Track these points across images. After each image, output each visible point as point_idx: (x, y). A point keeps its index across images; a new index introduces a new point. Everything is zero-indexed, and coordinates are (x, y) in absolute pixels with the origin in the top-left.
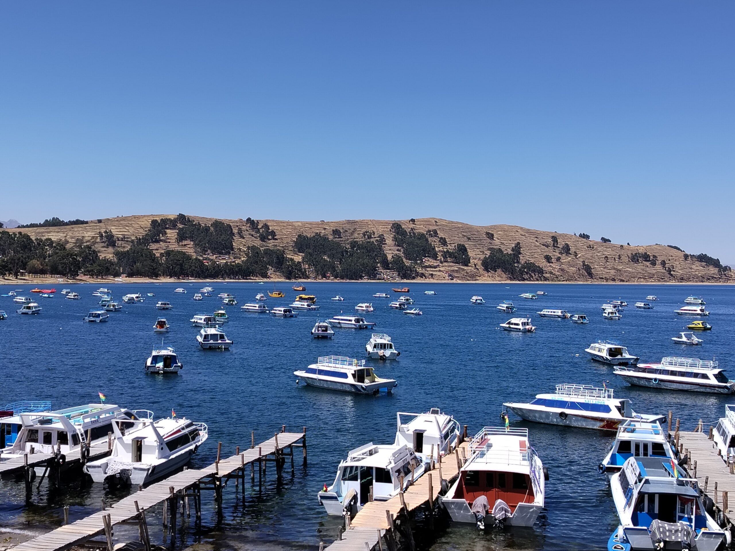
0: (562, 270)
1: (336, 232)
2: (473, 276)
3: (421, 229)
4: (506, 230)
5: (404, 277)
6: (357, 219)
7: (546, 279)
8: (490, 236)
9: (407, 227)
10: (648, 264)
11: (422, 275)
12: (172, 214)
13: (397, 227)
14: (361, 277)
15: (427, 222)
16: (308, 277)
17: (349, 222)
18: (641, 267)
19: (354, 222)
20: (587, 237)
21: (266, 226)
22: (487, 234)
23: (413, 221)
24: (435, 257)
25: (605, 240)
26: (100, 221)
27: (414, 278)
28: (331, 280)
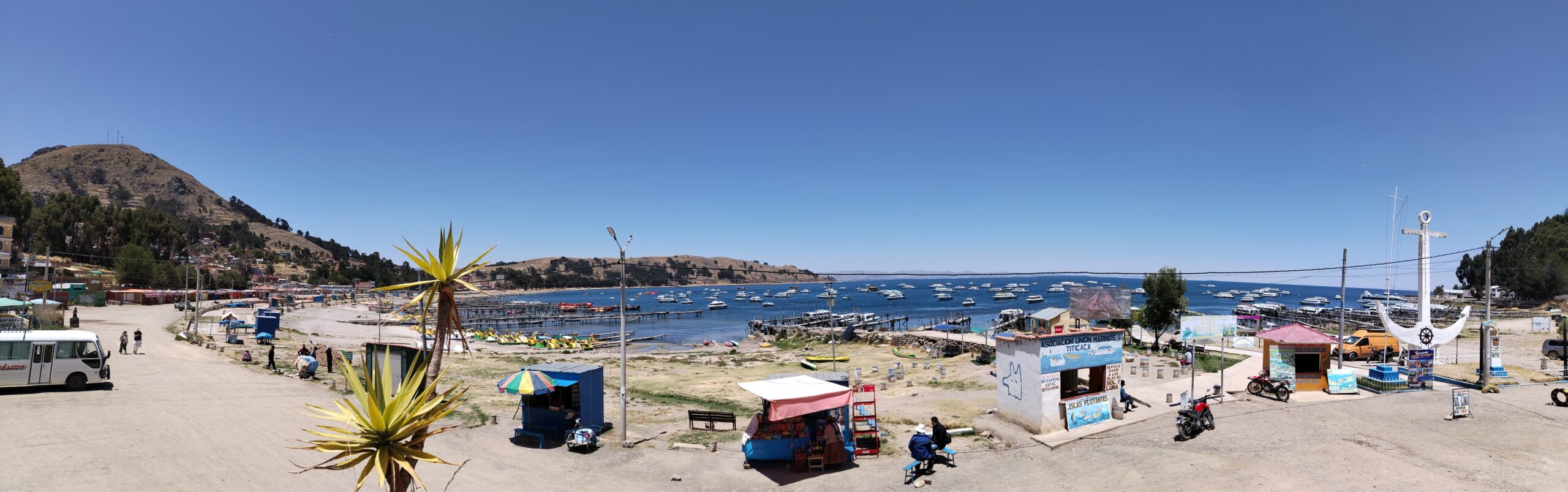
0: (753, 278)
1: (640, 263)
2: (715, 282)
3: (682, 261)
4: (722, 259)
5: (682, 284)
6: (648, 256)
7: (747, 282)
8: (716, 262)
9: (675, 259)
10: (786, 274)
11: (691, 283)
12: (558, 256)
13: (670, 260)
14: (661, 285)
15: (683, 257)
16: (637, 286)
17: (644, 258)
18: (783, 276)
19: (646, 258)
20: (758, 262)
21: (605, 261)
22: (715, 261)
23: (676, 256)
24: (693, 274)
25: (766, 264)
26: (524, 262)
27: (686, 285)
28: (648, 286)
